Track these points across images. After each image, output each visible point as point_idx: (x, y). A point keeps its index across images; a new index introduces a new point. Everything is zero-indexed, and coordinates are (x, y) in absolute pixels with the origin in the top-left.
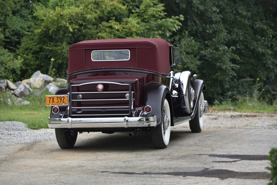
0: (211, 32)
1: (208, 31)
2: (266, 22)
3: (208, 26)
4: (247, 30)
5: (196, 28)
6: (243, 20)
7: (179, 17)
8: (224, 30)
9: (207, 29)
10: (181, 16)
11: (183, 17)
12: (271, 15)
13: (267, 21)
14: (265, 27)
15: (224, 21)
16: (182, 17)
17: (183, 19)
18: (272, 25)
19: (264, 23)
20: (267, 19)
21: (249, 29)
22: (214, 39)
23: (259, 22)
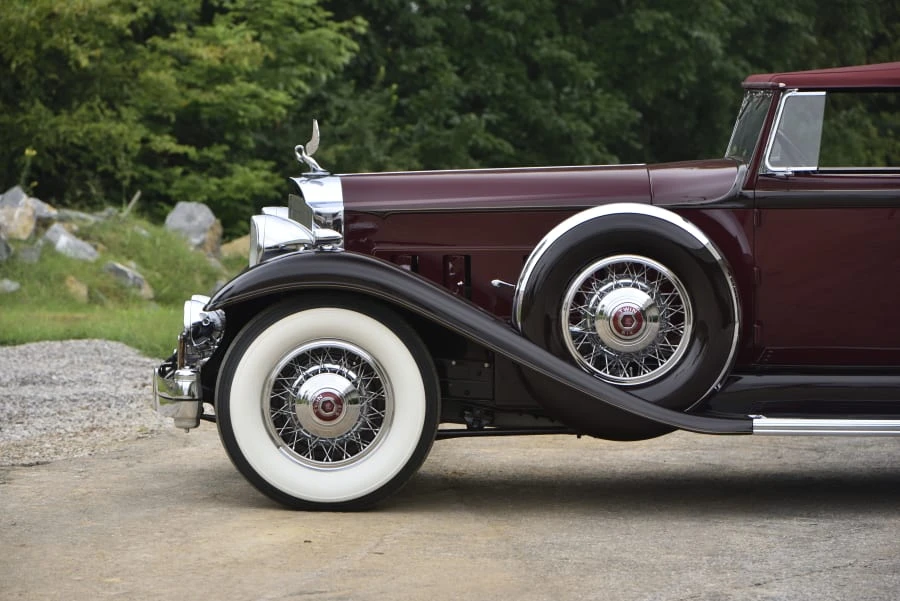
0: (414, 70)
1: (404, 68)
2: (565, 41)
3: (402, 52)
4: (510, 65)
5: (369, 59)
6: (500, 34)
7: (355, 23)
8: (449, 66)
9: (401, 63)
10: (360, 20)
11: (366, 23)
12: (579, 21)
13: (568, 39)
14: (567, 55)
15: (447, 36)
16: (361, 25)
17: (362, 30)
18: (585, 48)
19: (558, 43)
20: (565, 32)
21: (515, 61)
22: (424, 93)
23: (546, 40)
